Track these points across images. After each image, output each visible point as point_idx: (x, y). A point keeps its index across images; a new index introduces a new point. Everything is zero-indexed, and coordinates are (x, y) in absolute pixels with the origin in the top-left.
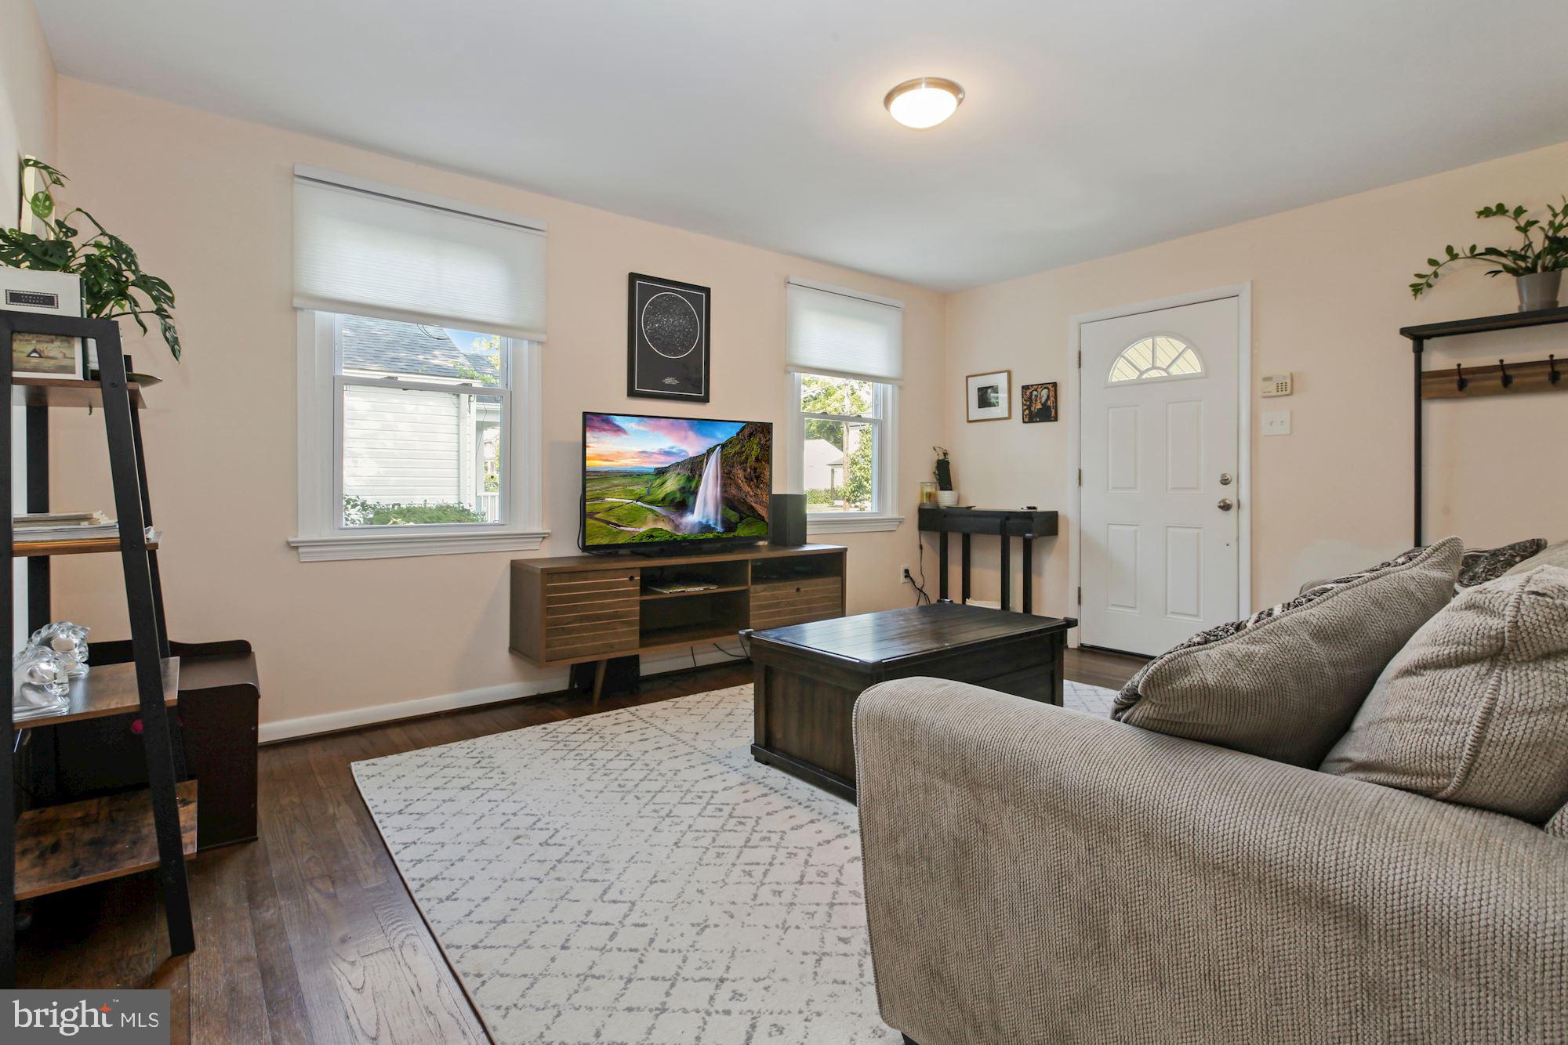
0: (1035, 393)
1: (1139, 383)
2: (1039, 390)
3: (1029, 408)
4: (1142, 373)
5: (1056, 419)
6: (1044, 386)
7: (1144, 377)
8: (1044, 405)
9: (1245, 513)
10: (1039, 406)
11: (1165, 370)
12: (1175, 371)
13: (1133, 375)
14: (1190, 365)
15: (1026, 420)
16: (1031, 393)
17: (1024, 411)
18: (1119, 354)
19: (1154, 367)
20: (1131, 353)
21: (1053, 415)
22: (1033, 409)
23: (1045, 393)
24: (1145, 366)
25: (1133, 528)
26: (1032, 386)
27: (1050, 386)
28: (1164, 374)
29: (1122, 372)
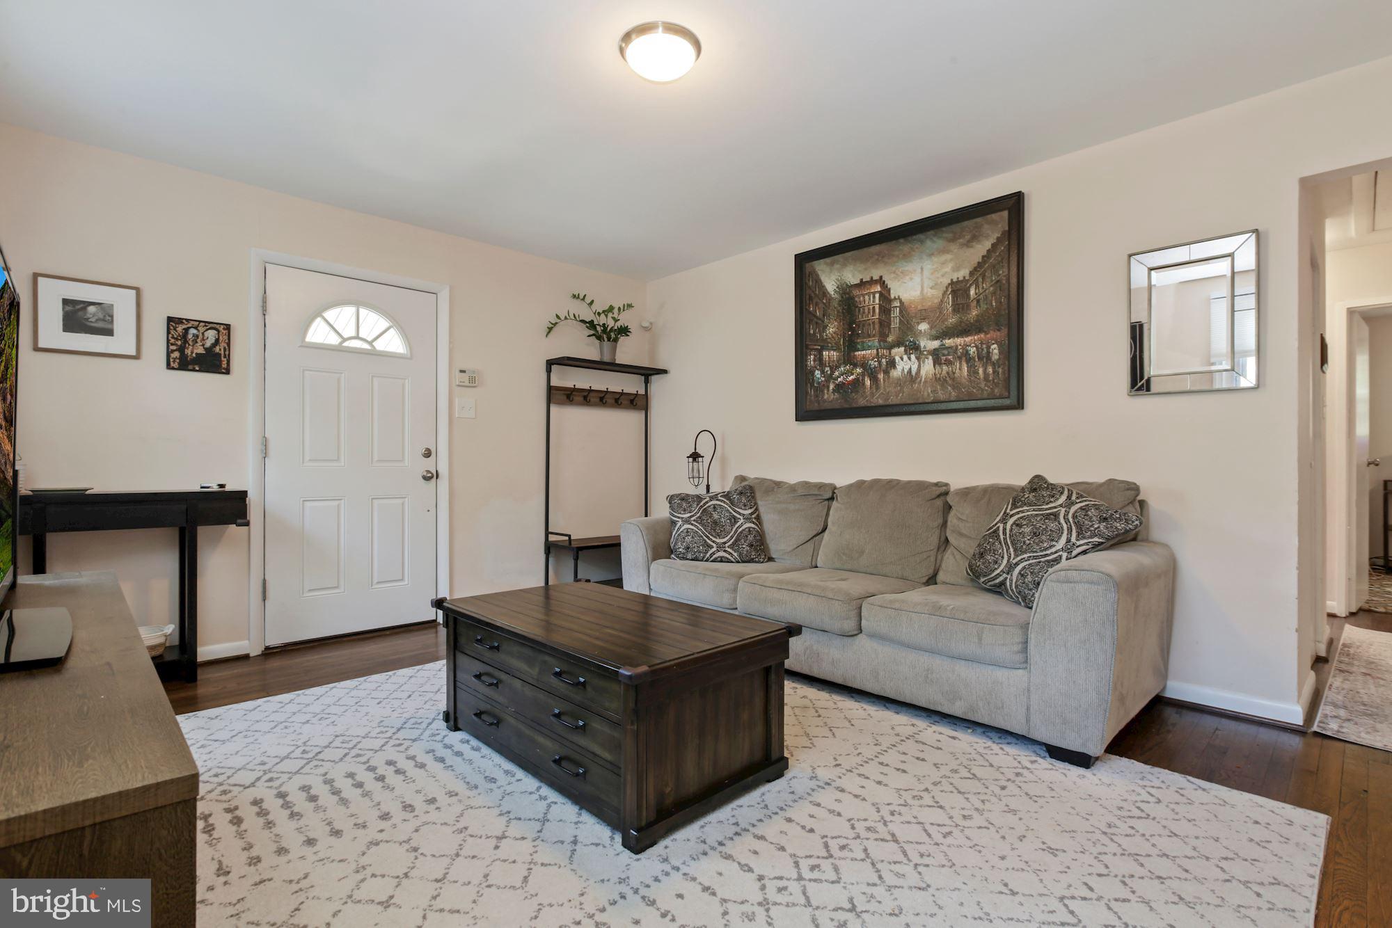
0: (193, 331)
1: (338, 349)
2: (202, 329)
3: (181, 350)
4: (345, 340)
5: (227, 372)
6: (210, 325)
7: (346, 344)
8: (209, 350)
9: (443, 484)
10: (200, 350)
11: (370, 343)
12: (380, 345)
13: (333, 340)
14: (393, 343)
15: (176, 365)
16: (187, 330)
17: (169, 353)
18: (319, 313)
19: (357, 337)
20: (330, 315)
21: (224, 365)
22: (188, 352)
23: (211, 335)
24: (349, 331)
25: (336, 503)
26: (188, 320)
27: (221, 328)
28: (366, 346)
29: (318, 333)
